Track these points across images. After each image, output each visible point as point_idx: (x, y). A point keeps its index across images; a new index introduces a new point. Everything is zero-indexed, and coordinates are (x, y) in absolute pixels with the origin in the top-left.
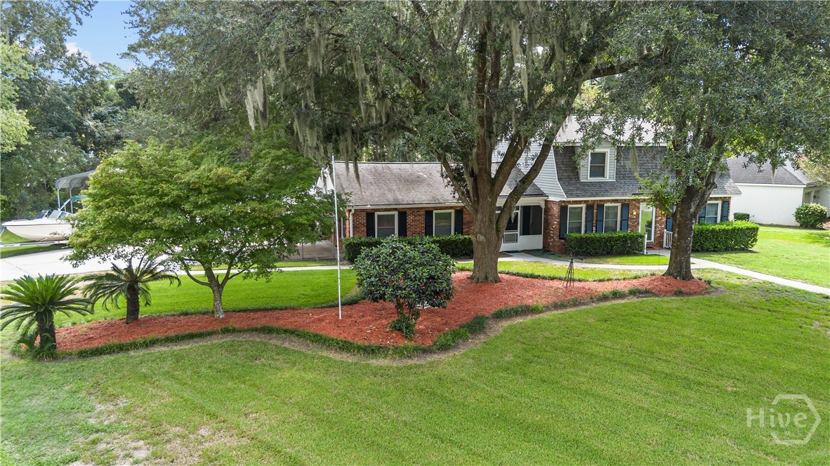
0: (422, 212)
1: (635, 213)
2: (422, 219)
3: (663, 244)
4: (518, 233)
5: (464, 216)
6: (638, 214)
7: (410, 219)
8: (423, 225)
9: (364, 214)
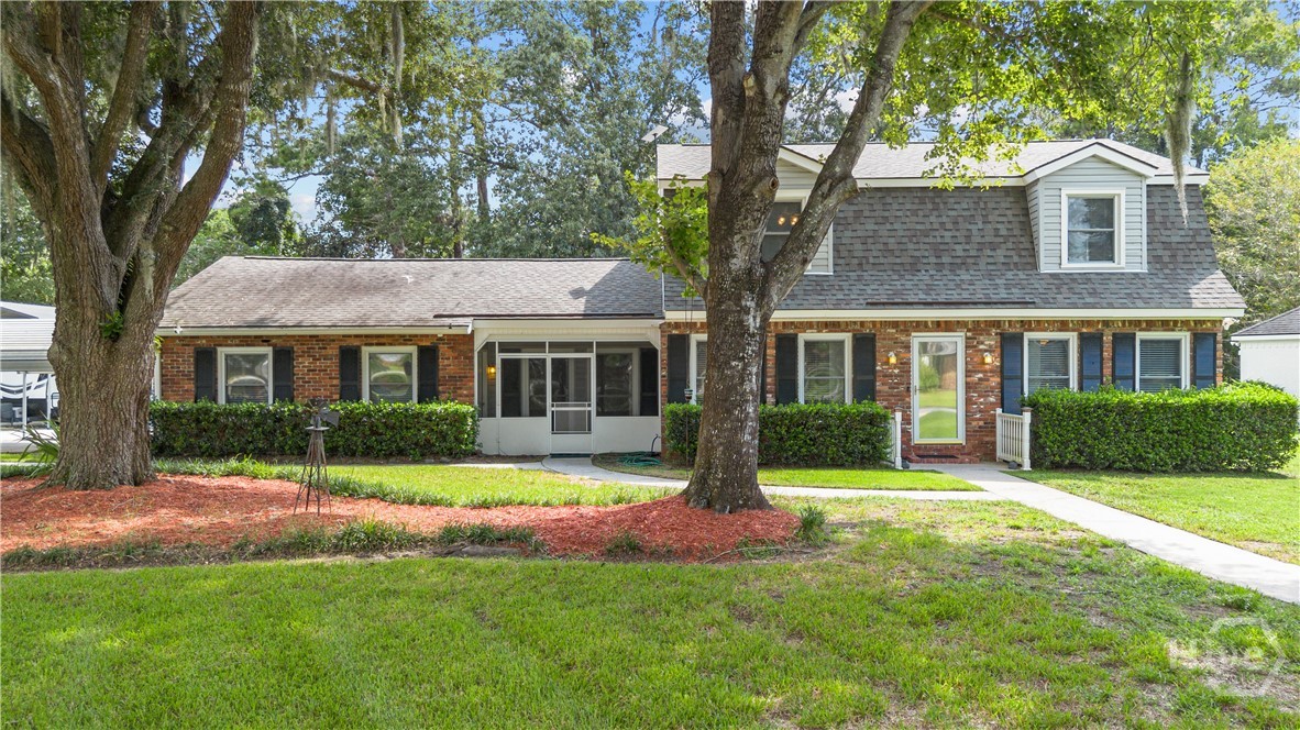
0: (333, 351)
1: (893, 360)
2: (333, 366)
3: (995, 450)
4: (593, 409)
5: (442, 363)
6: (905, 366)
7: (302, 365)
8: (335, 382)
9: (190, 351)
